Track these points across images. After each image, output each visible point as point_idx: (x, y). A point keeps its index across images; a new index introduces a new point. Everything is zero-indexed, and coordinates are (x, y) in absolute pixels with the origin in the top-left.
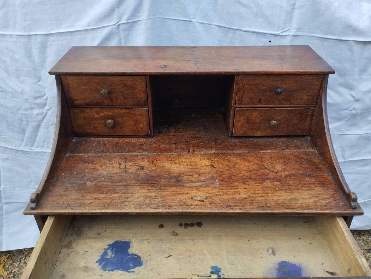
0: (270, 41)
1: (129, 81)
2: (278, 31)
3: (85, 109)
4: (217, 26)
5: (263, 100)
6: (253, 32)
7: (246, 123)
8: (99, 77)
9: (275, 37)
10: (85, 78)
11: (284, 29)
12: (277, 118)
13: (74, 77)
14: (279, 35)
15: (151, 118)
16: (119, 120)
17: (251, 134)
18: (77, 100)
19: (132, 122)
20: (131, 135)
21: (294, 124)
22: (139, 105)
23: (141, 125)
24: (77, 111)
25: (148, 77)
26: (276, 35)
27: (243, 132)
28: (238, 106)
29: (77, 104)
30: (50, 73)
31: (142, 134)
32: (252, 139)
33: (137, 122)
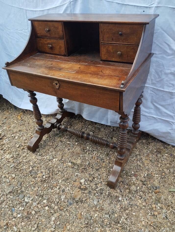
0: (144, 11)
1: (56, 24)
2: (148, 4)
3: (41, 39)
4: (117, 3)
5: (114, 39)
6: (135, 6)
7: (107, 53)
8: (45, 23)
9: (147, 9)
10: (40, 22)
11: (151, 3)
12: (122, 50)
13: (37, 22)
14: (148, 7)
15: (66, 46)
16: (54, 45)
17: (109, 60)
18: (38, 34)
19: (59, 47)
20: (59, 54)
21: (131, 55)
22: (61, 38)
23: (62, 49)
24: (39, 39)
25: (63, 23)
26: (147, 7)
27: (106, 58)
28: (102, 42)
29: (38, 36)
30: (29, 20)
31: (62, 54)
32: (110, 63)
33: (60, 48)
